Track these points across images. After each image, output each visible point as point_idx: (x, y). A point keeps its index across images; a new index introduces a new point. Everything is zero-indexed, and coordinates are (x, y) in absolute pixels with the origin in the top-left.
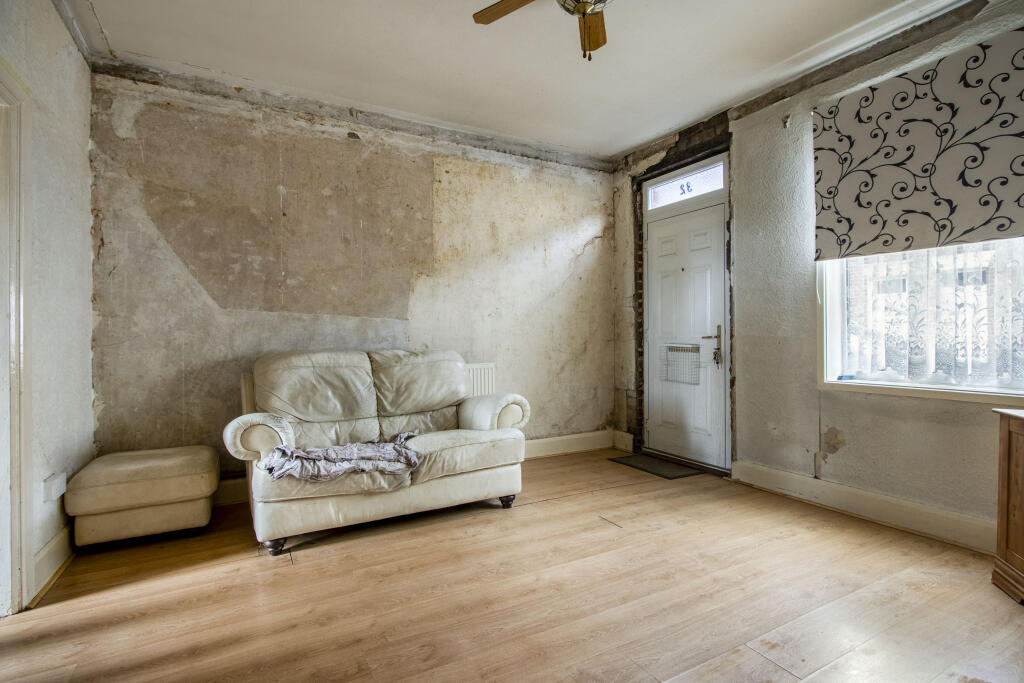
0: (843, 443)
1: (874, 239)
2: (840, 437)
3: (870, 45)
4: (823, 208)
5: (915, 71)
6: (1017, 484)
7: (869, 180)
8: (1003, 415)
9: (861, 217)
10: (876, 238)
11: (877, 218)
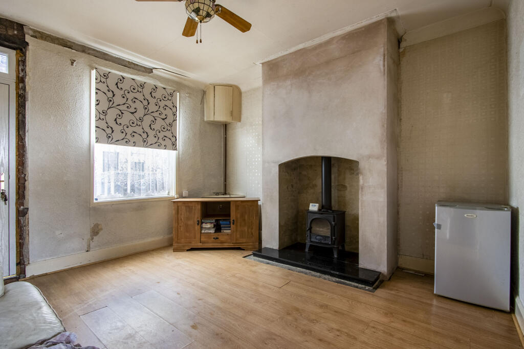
0: (101, 229)
1: (122, 140)
2: (100, 227)
3: (117, 56)
4: (100, 118)
5: (139, 81)
6: (181, 220)
7: (121, 114)
8: (174, 202)
9: (117, 129)
10: (123, 139)
11: (124, 131)
